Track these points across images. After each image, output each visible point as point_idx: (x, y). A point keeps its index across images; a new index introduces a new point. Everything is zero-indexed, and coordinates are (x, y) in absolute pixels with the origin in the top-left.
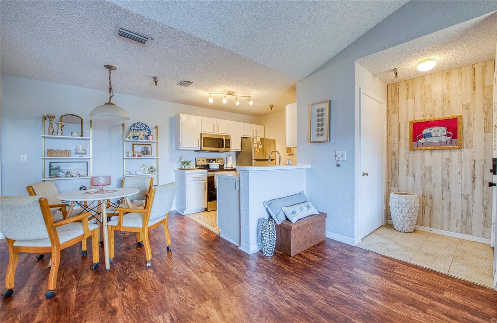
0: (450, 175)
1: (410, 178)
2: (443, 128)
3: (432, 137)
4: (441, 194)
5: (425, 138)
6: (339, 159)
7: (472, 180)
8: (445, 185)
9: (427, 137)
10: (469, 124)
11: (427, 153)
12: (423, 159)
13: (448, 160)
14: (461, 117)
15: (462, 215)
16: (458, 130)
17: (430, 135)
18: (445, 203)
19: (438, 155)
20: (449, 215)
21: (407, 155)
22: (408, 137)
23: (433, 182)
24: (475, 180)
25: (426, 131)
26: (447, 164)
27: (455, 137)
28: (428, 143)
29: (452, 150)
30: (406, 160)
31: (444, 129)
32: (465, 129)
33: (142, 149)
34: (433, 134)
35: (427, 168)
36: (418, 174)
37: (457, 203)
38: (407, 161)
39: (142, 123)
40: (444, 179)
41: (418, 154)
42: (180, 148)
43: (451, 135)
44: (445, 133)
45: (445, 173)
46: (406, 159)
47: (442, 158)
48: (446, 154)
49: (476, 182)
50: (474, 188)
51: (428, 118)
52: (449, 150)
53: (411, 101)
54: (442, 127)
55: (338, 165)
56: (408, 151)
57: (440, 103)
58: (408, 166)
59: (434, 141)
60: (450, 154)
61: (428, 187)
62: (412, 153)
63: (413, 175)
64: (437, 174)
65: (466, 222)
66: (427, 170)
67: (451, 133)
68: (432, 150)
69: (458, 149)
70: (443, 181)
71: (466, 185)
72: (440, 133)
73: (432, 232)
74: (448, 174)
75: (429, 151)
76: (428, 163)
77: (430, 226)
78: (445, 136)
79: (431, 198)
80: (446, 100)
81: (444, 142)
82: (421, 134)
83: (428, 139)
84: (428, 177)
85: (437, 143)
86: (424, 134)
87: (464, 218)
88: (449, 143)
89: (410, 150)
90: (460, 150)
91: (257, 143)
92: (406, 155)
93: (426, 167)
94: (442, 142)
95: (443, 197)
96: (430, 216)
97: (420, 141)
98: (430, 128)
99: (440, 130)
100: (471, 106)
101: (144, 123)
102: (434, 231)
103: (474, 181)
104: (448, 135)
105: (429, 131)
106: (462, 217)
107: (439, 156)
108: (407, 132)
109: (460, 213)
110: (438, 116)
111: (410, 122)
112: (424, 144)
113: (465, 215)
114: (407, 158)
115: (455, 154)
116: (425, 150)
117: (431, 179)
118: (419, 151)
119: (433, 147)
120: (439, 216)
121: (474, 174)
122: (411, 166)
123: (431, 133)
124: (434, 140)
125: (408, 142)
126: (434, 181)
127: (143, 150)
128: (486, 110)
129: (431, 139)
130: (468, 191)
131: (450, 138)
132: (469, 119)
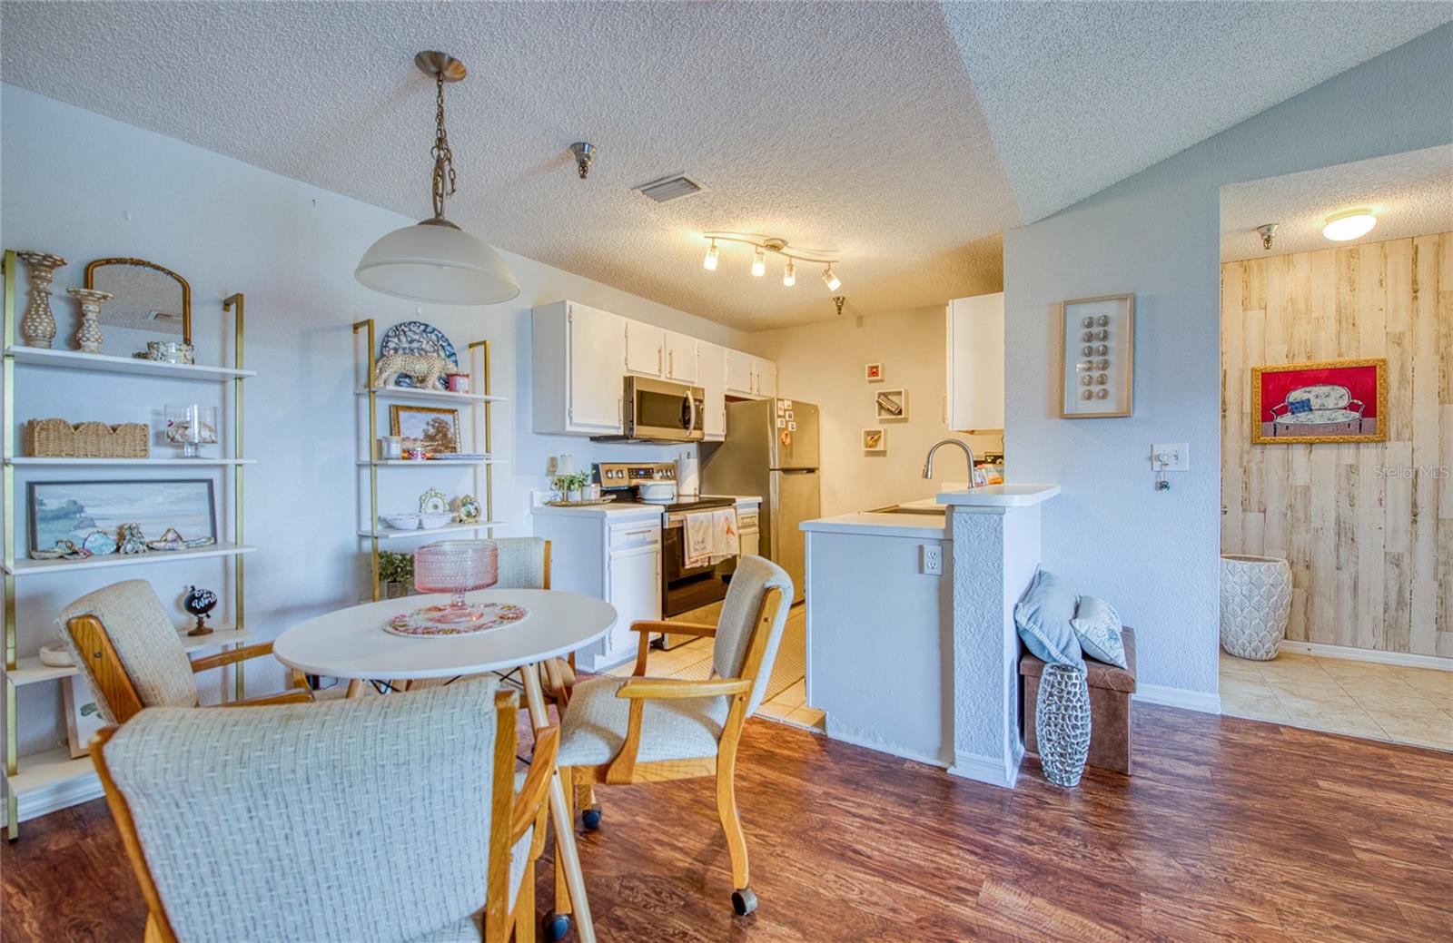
0: (1356, 507)
1: (1254, 518)
2: (1340, 388)
3: (1311, 410)
4: (1335, 555)
5: (1293, 413)
6: (1167, 468)
7: (1410, 518)
8: (1345, 533)
9: (1300, 412)
10: (1403, 381)
11: (1299, 453)
12: (1288, 466)
13: (1353, 469)
14: (1384, 361)
15: (1386, 604)
16: (1378, 395)
17: (1305, 406)
18: (1345, 577)
19: (1324, 455)
20: (1355, 607)
21: (1246, 457)
22: (1247, 409)
23: (1313, 525)
24: (1419, 518)
25: (1296, 395)
26: (1349, 480)
27: (1370, 411)
28: (1302, 425)
29: (1362, 445)
30: (1242, 470)
31: (1343, 391)
32: (1393, 393)
33: (426, 427)
34: (1315, 403)
35: (1299, 491)
36: (1275, 505)
37: (1375, 575)
38: (1245, 472)
39: (427, 326)
40: (1342, 518)
41: (1275, 454)
42: (569, 428)
43: (1359, 406)
44: (1345, 402)
45: (1344, 503)
46: (1241, 467)
47: (1337, 466)
48: (1347, 454)
49: (1419, 523)
50: (1414, 537)
51: (1301, 363)
52: (1353, 446)
53: (1255, 316)
54: (1336, 387)
55: (1163, 486)
56: (1247, 446)
57: (1332, 327)
58: (1246, 486)
59: (1318, 422)
60: (1358, 454)
61: (1301, 538)
62: (1257, 451)
63: (1262, 509)
64: (1325, 505)
65: (1396, 619)
66: (1299, 495)
67: (1360, 403)
68: (1311, 444)
69: (1377, 442)
70: (1338, 524)
71: (1395, 531)
72: (1331, 402)
73: (1312, 653)
74: (1352, 505)
75: (1302, 446)
76: (1301, 478)
77: (1307, 639)
78: (1345, 408)
79: (1308, 567)
80: (1347, 320)
81: (1344, 423)
82: (1284, 401)
83: (1303, 417)
84: (1301, 514)
85: (1325, 426)
86: (1292, 404)
87: (1392, 611)
88: (1355, 426)
89: (1254, 443)
90: (1381, 445)
91: (784, 417)
92: (1241, 458)
93: (1296, 488)
94: (1337, 425)
95: (1338, 563)
96: (1305, 613)
97: (1279, 420)
98: (1308, 389)
99: (1333, 394)
100: (1407, 338)
101: (433, 324)
102: (1318, 649)
103: (1415, 522)
104: (1352, 407)
105: (1305, 396)
106: (1385, 612)
107: (1328, 458)
108: (1244, 397)
109: (1381, 601)
110: (1326, 357)
111: (1253, 370)
112: (1291, 428)
113: (1393, 605)
114: (1245, 464)
115: (1369, 454)
116: (1293, 444)
117: (1307, 519)
118: (1278, 446)
119: (1313, 438)
120: (1330, 613)
121: (1414, 505)
122: (1254, 484)
123: (1308, 400)
124: (1316, 418)
125: (1247, 422)
126: (1316, 523)
127: (432, 431)
128: (1442, 349)
129: (1311, 416)
130: (1400, 546)
131: (1357, 415)
132: (1402, 369)
